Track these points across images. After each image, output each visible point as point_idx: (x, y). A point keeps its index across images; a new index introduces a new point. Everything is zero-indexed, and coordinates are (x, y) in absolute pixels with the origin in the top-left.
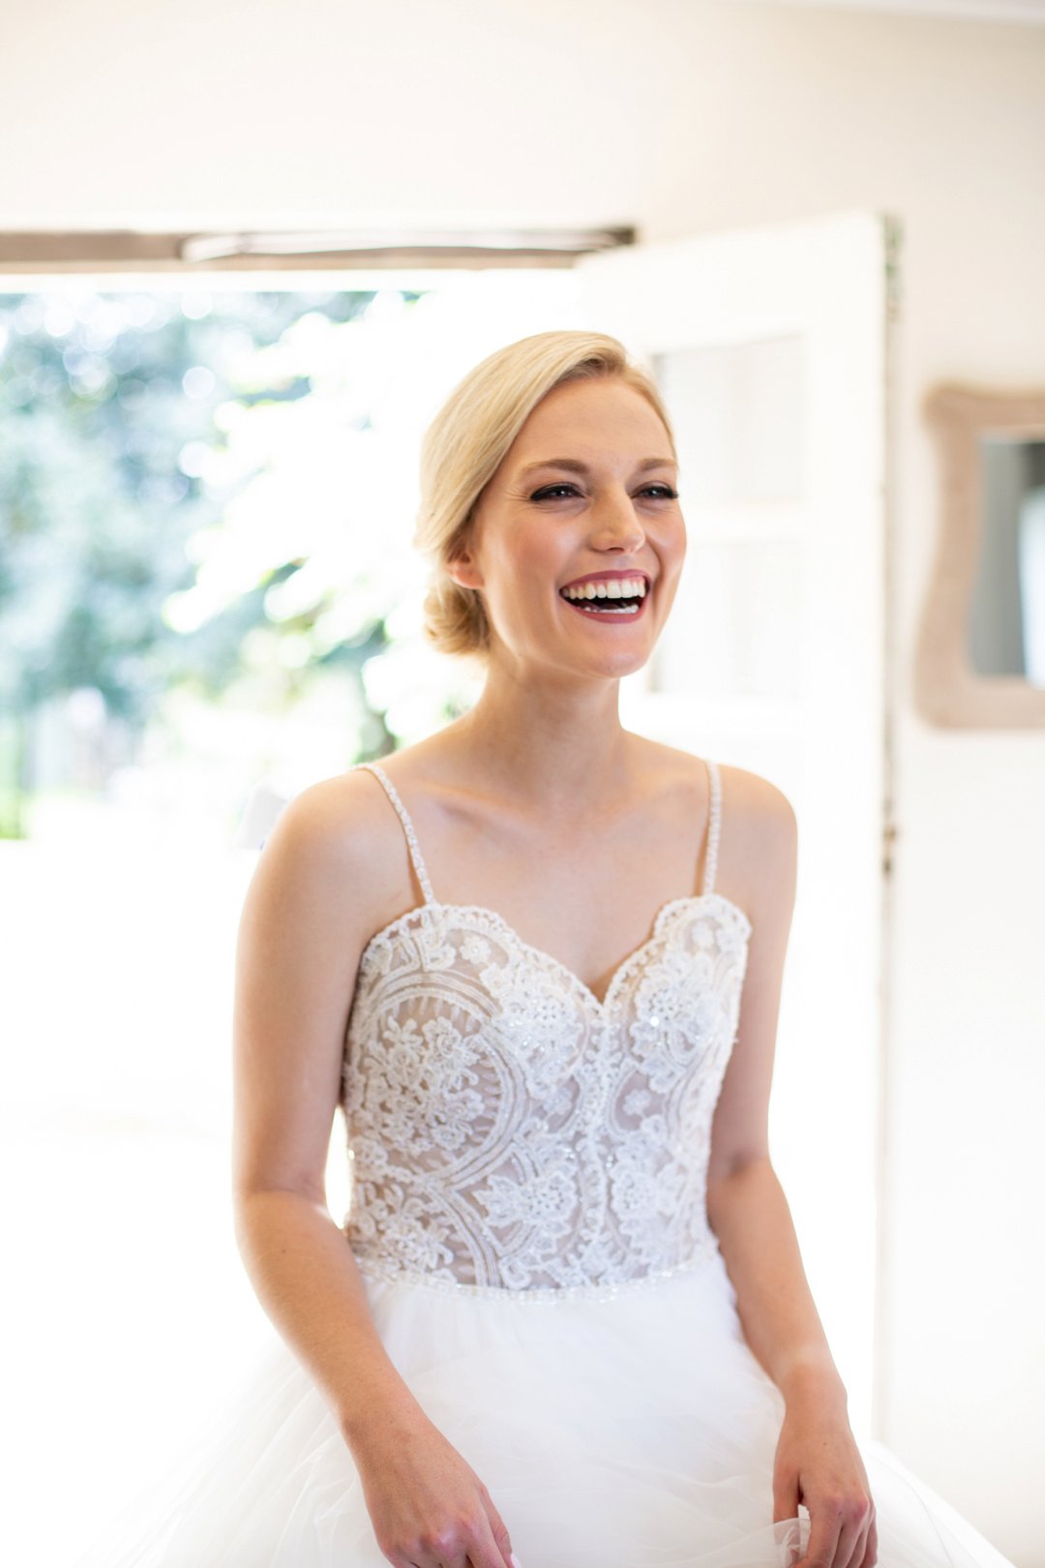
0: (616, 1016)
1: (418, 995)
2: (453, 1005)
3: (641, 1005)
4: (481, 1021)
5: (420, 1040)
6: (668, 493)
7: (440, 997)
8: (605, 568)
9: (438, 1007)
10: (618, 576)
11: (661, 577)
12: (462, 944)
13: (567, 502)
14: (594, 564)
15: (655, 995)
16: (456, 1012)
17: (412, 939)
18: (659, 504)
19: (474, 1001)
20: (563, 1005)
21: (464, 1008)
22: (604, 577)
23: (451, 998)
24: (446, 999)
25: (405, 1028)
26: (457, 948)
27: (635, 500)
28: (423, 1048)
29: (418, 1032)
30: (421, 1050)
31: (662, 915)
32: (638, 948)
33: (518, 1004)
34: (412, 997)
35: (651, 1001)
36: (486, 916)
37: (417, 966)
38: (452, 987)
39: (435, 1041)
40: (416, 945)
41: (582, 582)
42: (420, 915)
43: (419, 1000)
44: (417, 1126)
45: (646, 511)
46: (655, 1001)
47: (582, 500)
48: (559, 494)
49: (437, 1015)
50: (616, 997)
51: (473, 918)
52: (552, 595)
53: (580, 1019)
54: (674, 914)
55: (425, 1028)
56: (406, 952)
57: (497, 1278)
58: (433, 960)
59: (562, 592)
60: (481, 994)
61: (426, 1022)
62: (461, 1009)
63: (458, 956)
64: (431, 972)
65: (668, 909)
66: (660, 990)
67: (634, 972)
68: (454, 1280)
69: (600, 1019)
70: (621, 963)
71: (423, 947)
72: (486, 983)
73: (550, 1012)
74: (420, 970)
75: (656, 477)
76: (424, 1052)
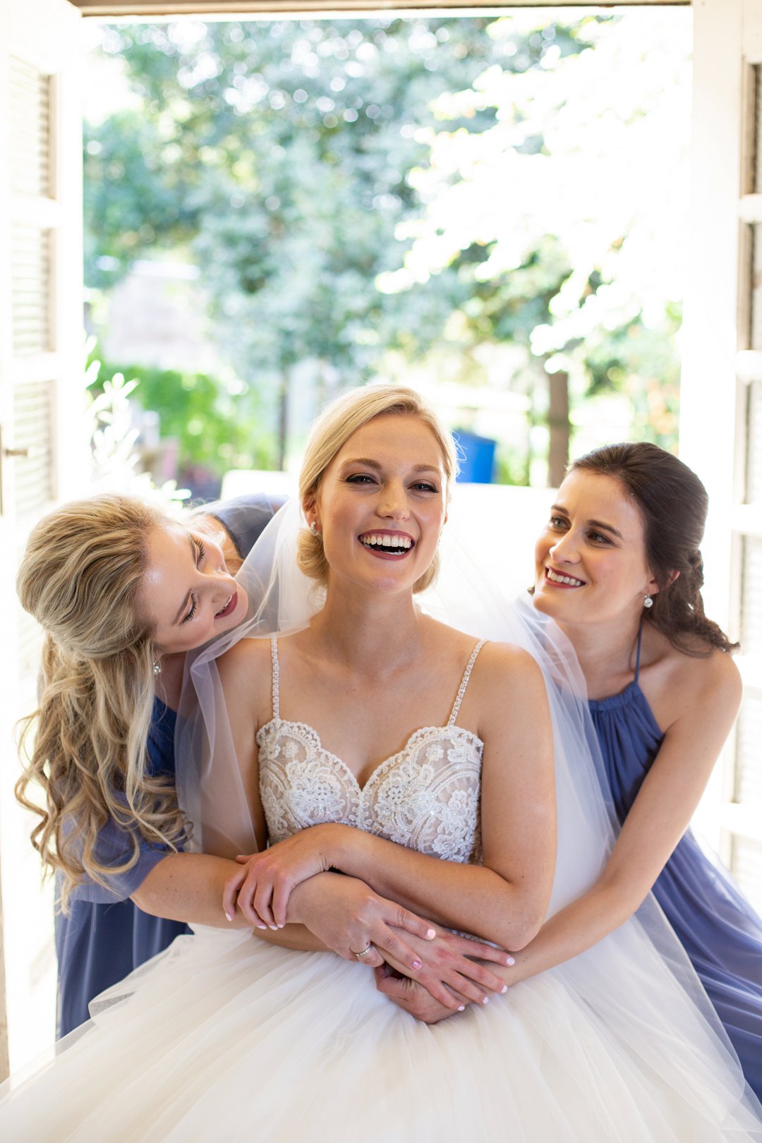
0: (367, 798)
2: (272, 781)
3: (381, 795)
4: (283, 792)
6: (432, 489)
8: (383, 527)
9: (269, 781)
10: (391, 533)
11: (420, 539)
12: (285, 745)
13: (367, 486)
14: (378, 525)
15: (390, 789)
17: (265, 740)
18: (427, 495)
20: (332, 788)
21: (277, 783)
22: (382, 532)
23: (272, 777)
26: (281, 747)
27: (410, 490)
29: (265, 793)
31: (415, 735)
32: (393, 754)
33: (302, 785)
35: (387, 792)
37: (266, 755)
38: (274, 771)
41: (369, 533)
42: (269, 725)
45: (416, 497)
46: (389, 793)
47: (376, 485)
48: (362, 480)
49: (268, 785)
50: (371, 785)
51: (297, 729)
52: (352, 539)
53: (343, 796)
54: (422, 736)
58: (271, 753)
59: (360, 538)
60: (284, 777)
61: (266, 787)
63: (281, 752)
64: (269, 760)
65: (420, 731)
66: (394, 786)
67: (385, 770)
69: (358, 798)
70: (381, 762)
71: (268, 745)
72: (287, 771)
73: (322, 791)
74: (267, 758)
75: (426, 477)
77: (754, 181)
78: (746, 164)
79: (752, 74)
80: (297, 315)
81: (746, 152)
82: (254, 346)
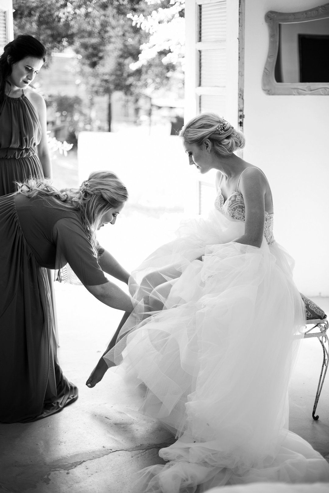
77: (200, 38)
78: (198, 33)
79: (199, 7)
80: (111, 75)
81: (198, 30)
82: (93, 86)
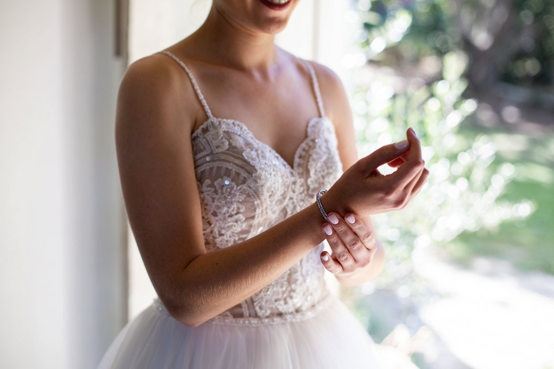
0: (299, 175)
1: (212, 166)
2: (231, 169)
3: (311, 169)
4: (246, 177)
5: (213, 189)
7: (224, 166)
9: (223, 171)
12: (231, 138)
16: (233, 173)
17: (204, 138)
19: (242, 167)
20: (280, 169)
21: (237, 171)
23: (230, 166)
24: (227, 166)
25: (204, 185)
26: (229, 141)
28: (215, 194)
29: (212, 185)
30: (213, 195)
31: (309, 126)
32: (302, 142)
34: (208, 167)
35: (315, 167)
36: (238, 125)
37: (210, 152)
38: (230, 161)
39: (222, 189)
40: (207, 141)
42: (207, 125)
43: (211, 169)
44: (207, 238)
46: (317, 168)
49: (223, 175)
50: (297, 166)
51: (232, 126)
54: (314, 126)
55: (216, 183)
56: (202, 144)
57: (254, 314)
58: (218, 147)
60: (245, 163)
61: (217, 179)
62: (235, 171)
63: (230, 144)
64: (217, 153)
65: (311, 123)
67: (304, 154)
68: (231, 316)
69: (294, 176)
70: (296, 150)
71: (211, 141)
72: (246, 158)
73: (276, 173)
74: (211, 154)
76: (215, 196)
